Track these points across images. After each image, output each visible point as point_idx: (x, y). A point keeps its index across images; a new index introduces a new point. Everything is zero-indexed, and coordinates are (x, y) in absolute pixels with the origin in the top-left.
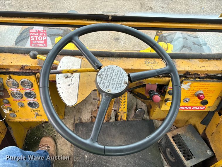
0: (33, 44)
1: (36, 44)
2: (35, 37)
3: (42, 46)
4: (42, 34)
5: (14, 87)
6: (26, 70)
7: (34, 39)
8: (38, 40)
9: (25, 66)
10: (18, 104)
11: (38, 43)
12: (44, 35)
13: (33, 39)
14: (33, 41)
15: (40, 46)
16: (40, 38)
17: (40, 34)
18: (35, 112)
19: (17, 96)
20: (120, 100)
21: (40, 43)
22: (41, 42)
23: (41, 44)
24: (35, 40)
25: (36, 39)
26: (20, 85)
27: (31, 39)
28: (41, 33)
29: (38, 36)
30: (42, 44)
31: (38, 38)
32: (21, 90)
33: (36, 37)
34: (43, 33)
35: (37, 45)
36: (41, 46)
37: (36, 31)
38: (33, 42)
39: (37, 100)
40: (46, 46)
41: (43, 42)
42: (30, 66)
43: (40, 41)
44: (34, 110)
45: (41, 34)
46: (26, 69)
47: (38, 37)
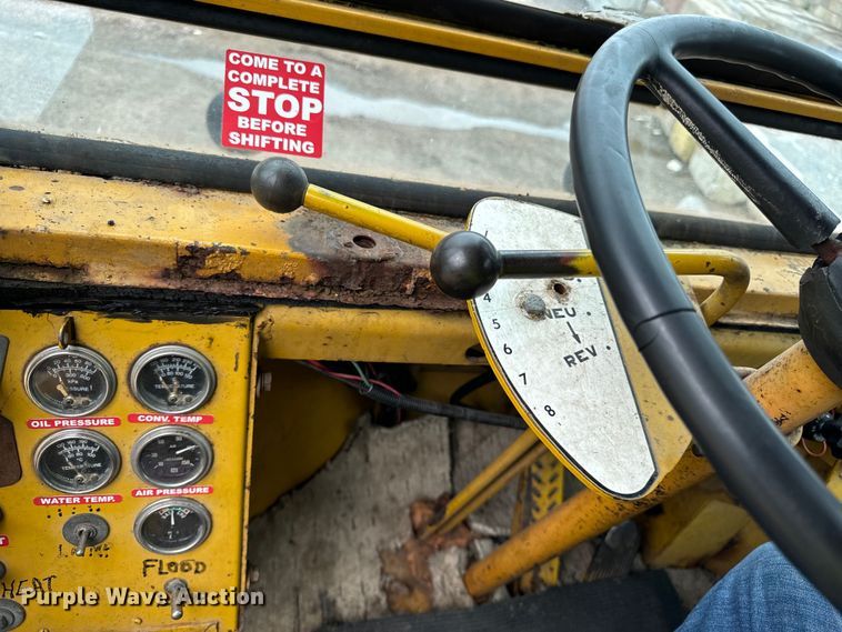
0: (241, 131)
1: (255, 132)
2: (255, 93)
3: (295, 152)
4: (300, 86)
5: (80, 400)
6: (203, 279)
7: (246, 106)
8: (272, 114)
9: (212, 250)
10: (69, 525)
11: (269, 132)
12: (312, 91)
13: (239, 104)
14: (243, 114)
15: (281, 150)
16: (287, 106)
17: (286, 83)
18: (171, 575)
19: (72, 474)
20: (535, 484)
21: (282, 135)
22: (289, 128)
23: (289, 136)
24: (252, 112)
25: (263, 109)
26: (122, 388)
27: (232, 105)
28: (293, 75)
29: (275, 89)
30: (296, 138)
31: (271, 103)
32: (117, 422)
33: (263, 97)
34: (307, 77)
35: (265, 140)
36: (288, 152)
37: (264, 59)
38: (242, 122)
39: (211, 490)
40: (318, 153)
41: (301, 130)
42: (244, 253)
43: (284, 120)
44: (166, 561)
45: (292, 84)
46: (213, 272)
47: (271, 95)
